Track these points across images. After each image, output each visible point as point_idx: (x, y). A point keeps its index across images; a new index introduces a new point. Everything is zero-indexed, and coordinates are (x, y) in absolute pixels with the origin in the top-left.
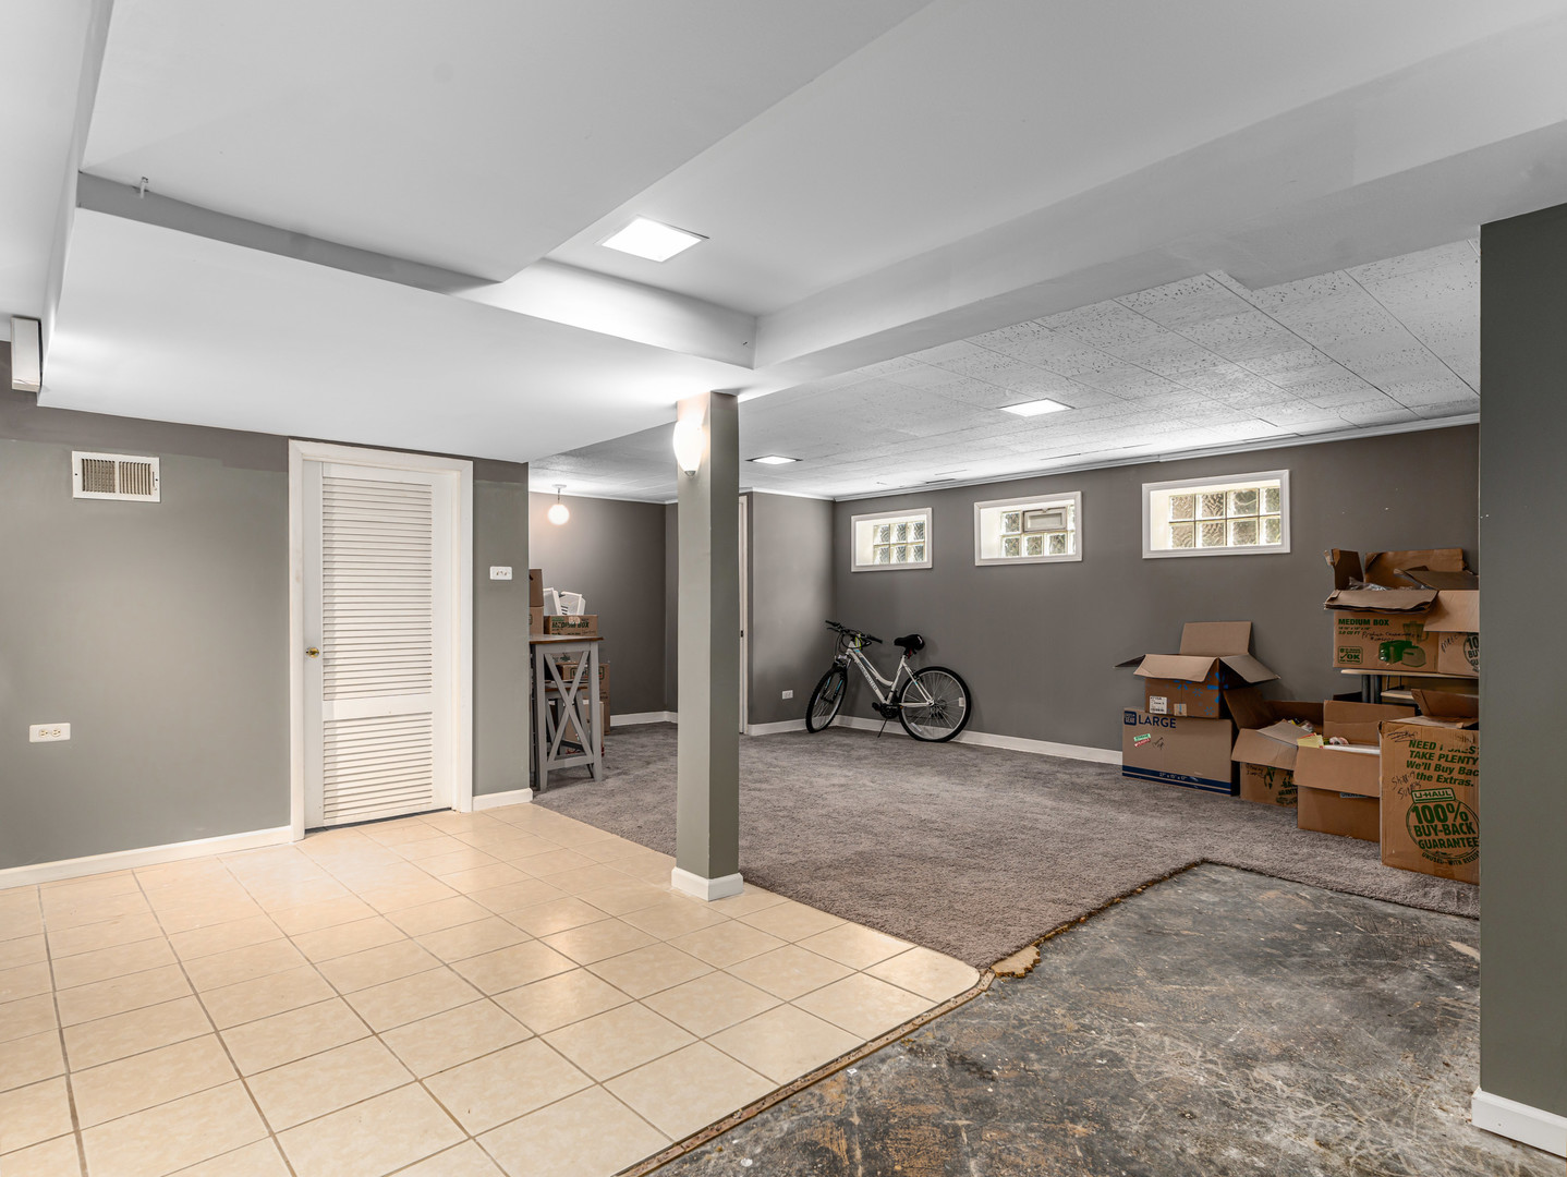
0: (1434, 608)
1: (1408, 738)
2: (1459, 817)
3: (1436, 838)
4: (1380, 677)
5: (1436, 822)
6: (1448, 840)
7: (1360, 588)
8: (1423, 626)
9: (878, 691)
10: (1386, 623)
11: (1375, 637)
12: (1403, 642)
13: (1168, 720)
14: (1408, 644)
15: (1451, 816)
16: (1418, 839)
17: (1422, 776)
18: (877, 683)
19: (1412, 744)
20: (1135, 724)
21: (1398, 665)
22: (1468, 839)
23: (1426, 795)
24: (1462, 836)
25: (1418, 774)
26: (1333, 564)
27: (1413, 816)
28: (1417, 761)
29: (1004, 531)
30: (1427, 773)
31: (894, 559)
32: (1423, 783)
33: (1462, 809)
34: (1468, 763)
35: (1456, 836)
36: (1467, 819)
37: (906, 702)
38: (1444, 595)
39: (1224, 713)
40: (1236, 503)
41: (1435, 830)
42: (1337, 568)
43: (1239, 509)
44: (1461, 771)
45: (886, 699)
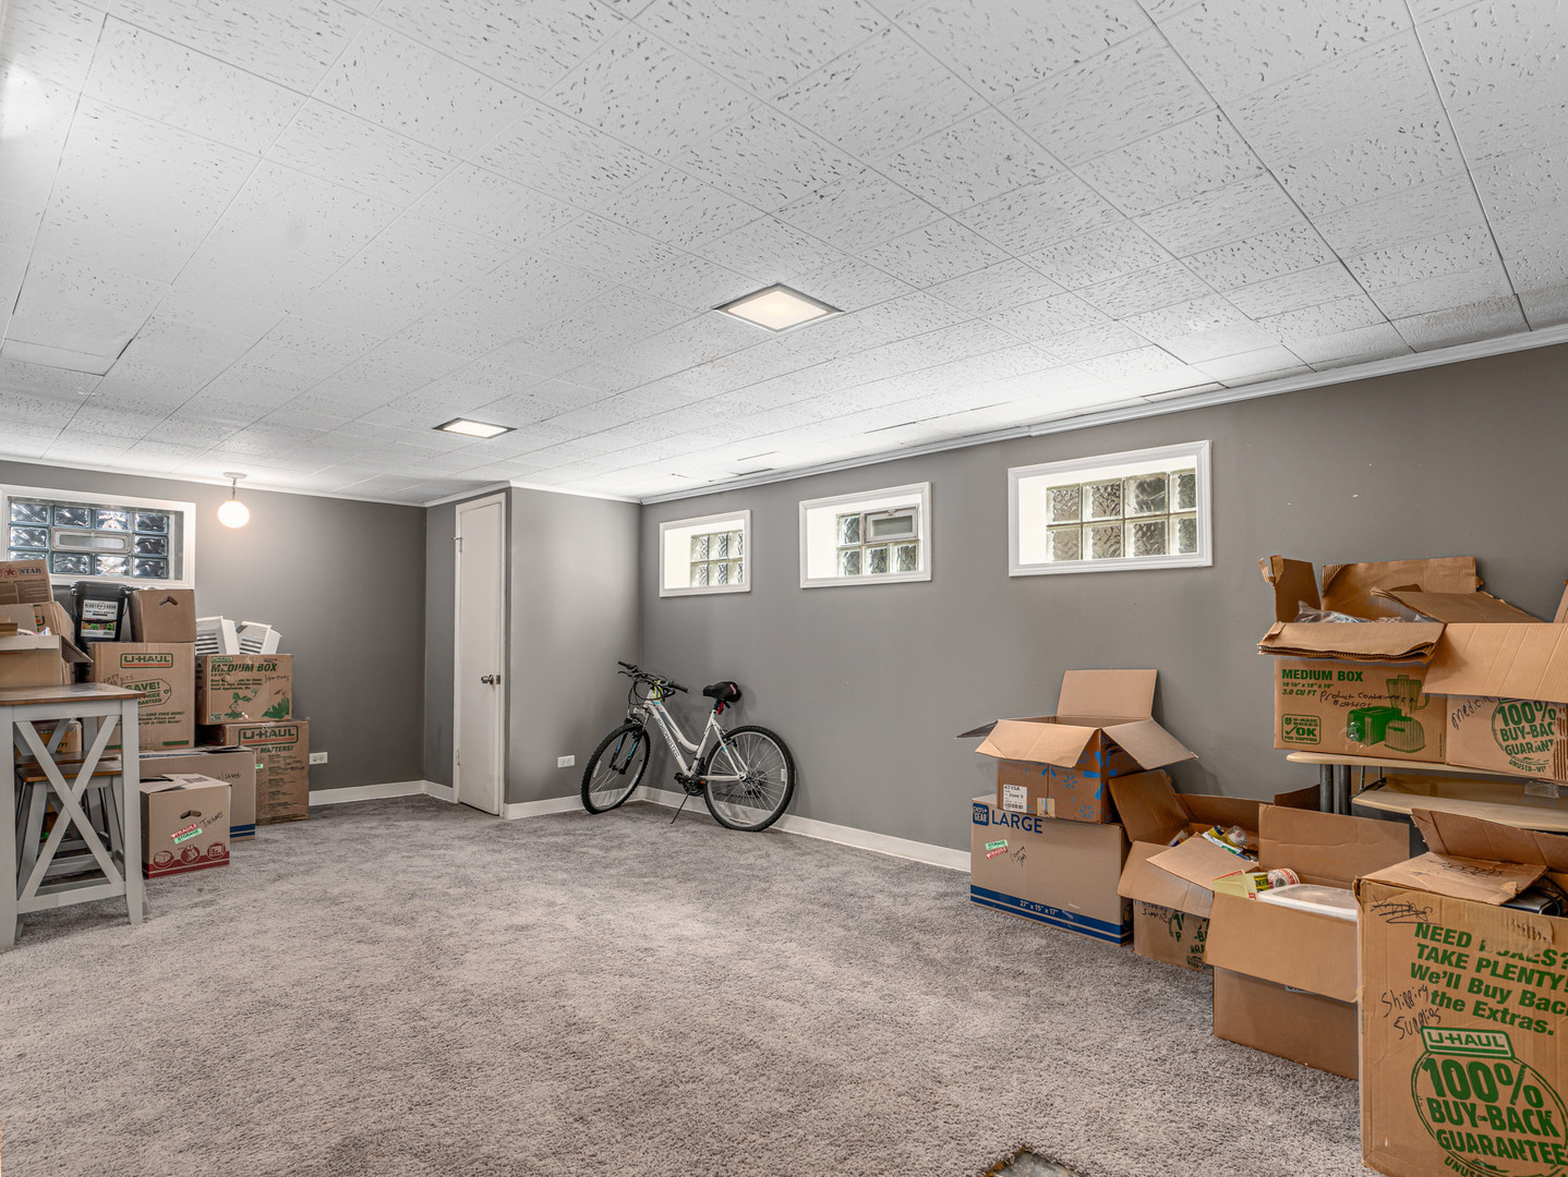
0: (1439, 654)
1: (1414, 918)
2: (1521, 1094)
3: (1475, 1132)
4: (1348, 768)
5: (1474, 1099)
6: (1499, 1140)
7: (1316, 619)
8: (1420, 684)
9: (680, 759)
10: (1359, 677)
11: (1341, 700)
12: (1386, 709)
13: (1030, 822)
14: (1394, 714)
15: (1505, 1092)
16: (1436, 1127)
17: (1442, 999)
18: (681, 747)
19: (1421, 930)
20: (987, 824)
21: (1380, 747)
22: (1542, 1145)
23: (1451, 1038)
24: (1530, 1136)
25: (1435, 994)
26: (1273, 580)
27: (1425, 1077)
28: (1434, 967)
29: (842, 542)
30: (1452, 994)
31: (715, 581)
32: (1443, 1011)
33: (1529, 1080)
34: (1540, 983)
35: (1517, 1136)
36: (1540, 1103)
37: (713, 773)
38: (1456, 631)
39: (1112, 815)
40: (1137, 497)
41: (1472, 1115)
42: (1278, 585)
43: (1142, 505)
44: (1527, 999)
45: (690, 769)
